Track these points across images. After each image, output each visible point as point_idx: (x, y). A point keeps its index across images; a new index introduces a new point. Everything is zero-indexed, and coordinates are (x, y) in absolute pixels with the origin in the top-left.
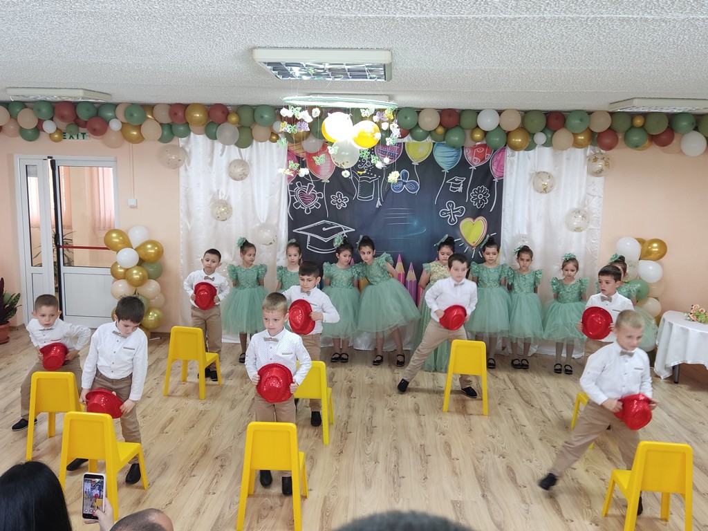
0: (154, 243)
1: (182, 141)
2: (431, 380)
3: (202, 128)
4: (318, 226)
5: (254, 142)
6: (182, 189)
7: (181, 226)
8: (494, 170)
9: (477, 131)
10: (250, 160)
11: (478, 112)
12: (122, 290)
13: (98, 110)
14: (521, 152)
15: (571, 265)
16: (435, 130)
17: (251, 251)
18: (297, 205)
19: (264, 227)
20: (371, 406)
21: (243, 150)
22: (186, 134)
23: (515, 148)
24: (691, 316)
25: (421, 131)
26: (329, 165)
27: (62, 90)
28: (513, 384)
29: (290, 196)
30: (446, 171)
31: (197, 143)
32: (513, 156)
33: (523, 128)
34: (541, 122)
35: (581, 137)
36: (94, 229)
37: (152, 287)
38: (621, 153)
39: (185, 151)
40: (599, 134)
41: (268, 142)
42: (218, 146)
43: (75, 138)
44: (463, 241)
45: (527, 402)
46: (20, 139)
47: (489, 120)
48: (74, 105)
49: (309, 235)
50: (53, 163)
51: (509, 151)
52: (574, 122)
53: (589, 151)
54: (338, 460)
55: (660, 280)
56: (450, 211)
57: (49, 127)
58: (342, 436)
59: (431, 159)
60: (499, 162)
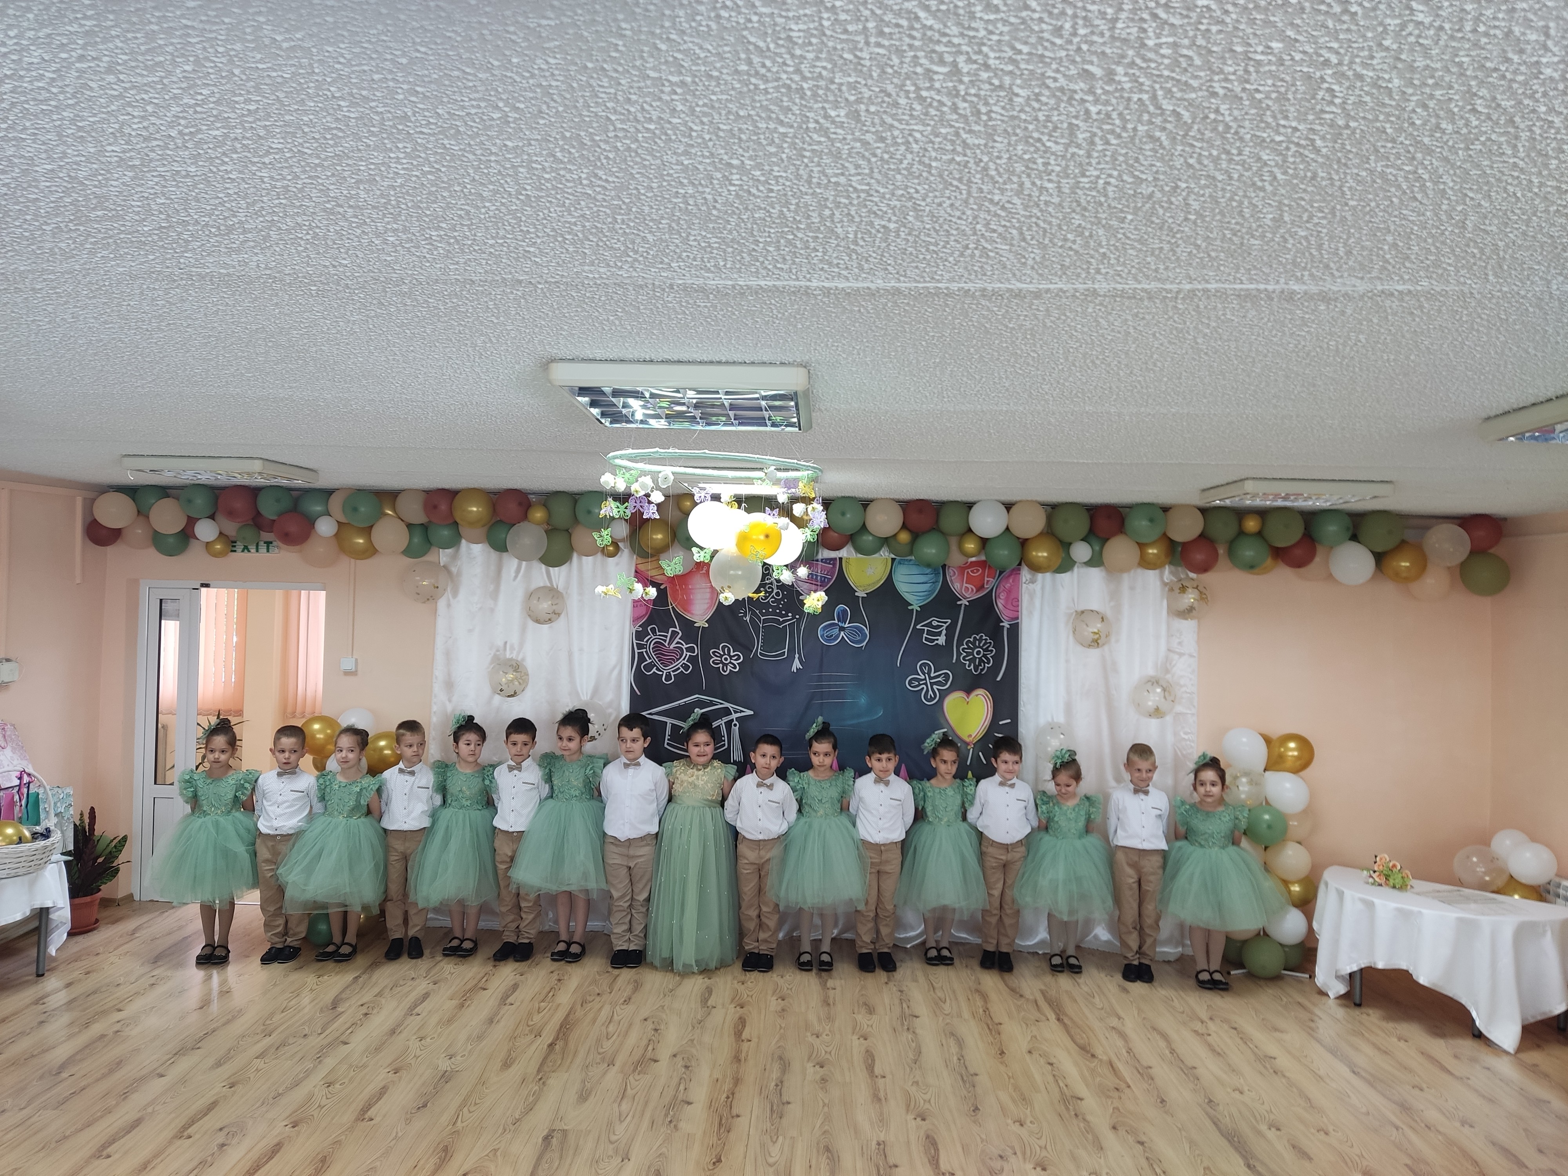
1: (444, 556)
3: (482, 532)
4: (686, 704)
5: (575, 556)
7: (436, 707)
8: (1000, 605)
9: (969, 537)
10: (566, 588)
11: (969, 506)
13: (296, 500)
14: (1048, 575)
16: (895, 535)
18: (649, 667)
20: (781, 1056)
21: (554, 571)
22: (454, 542)
23: (1036, 568)
24: (1375, 876)
25: (871, 538)
26: (707, 599)
28: (1052, 1008)
29: (636, 651)
30: (916, 607)
31: (473, 557)
32: (1033, 581)
33: (1050, 532)
34: (1082, 524)
35: (1153, 551)
38: (1224, 579)
39: (450, 572)
40: (1185, 545)
41: (600, 557)
42: (511, 563)
43: (253, 550)
46: (152, 553)
47: (989, 520)
48: (253, 492)
49: (669, 721)
51: (1025, 574)
52: (1139, 524)
53: (1169, 574)
55: (1305, 810)
56: (925, 679)
57: (206, 530)
58: (720, 1124)
60: (1009, 592)
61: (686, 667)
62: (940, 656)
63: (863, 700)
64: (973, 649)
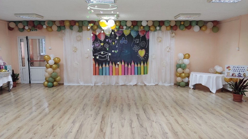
0: (58, 58)
3: (69, 27)
5: (83, 31)
8: (146, 37)
9: (142, 26)
11: (141, 21)
13: (40, 23)
14: (153, 32)
16: (131, 26)
18: (95, 47)
19: (86, 53)
21: (80, 33)
22: (64, 29)
26: (103, 36)
28: (153, 91)
29: (93, 45)
30: (134, 37)
31: (68, 31)
33: (153, 25)
34: (158, 24)
35: (168, 28)
39: (64, 34)
40: (173, 26)
42: (73, 32)
43: (34, 31)
44: (139, 56)
45: (157, 94)
47: (144, 23)
50: (27, 38)
51: (150, 32)
53: (170, 31)
54: (107, 107)
55: (189, 64)
57: (27, 28)
58: (108, 103)
60: (148, 35)
61: (101, 47)
64: (142, 43)
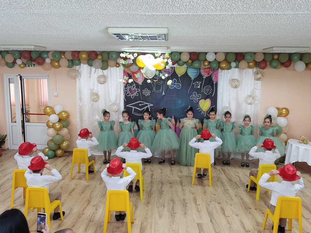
0: (66, 112)
1: (77, 67)
2: (187, 170)
3: (86, 62)
4: (137, 103)
5: (109, 67)
6: (77, 88)
7: (77, 104)
8: (213, 78)
9: (206, 61)
10: (107, 75)
11: (206, 53)
12: (52, 133)
13: (40, 54)
14: (225, 70)
15: (247, 119)
17: (108, 115)
18: (128, 94)
19: (114, 104)
20: (161, 182)
22: (79, 64)
23: (223, 69)
24: (300, 141)
25: (182, 62)
26: (142, 77)
27: (24, 46)
28: (223, 172)
29: (125, 91)
30: (193, 79)
31: (84, 68)
32: (222, 72)
33: (226, 60)
34: (234, 57)
35: (251, 64)
36: (39, 106)
37: (65, 131)
38: (269, 71)
39: (79, 72)
41: (115, 67)
42: (93, 69)
43: (31, 66)
44: (200, 109)
45: (229, 179)
46: (6, 67)
47: (211, 57)
48: (30, 52)
49: (133, 107)
50: (21, 78)
51: (220, 70)
52: (248, 57)
53: (255, 70)
54: (147, 206)
55: (286, 126)
56: (195, 96)
57: (19, 62)
58: (149, 195)
59: (186, 74)
60: (216, 75)
61: (137, 94)
62: (198, 90)
63: (180, 102)
64: (207, 89)
